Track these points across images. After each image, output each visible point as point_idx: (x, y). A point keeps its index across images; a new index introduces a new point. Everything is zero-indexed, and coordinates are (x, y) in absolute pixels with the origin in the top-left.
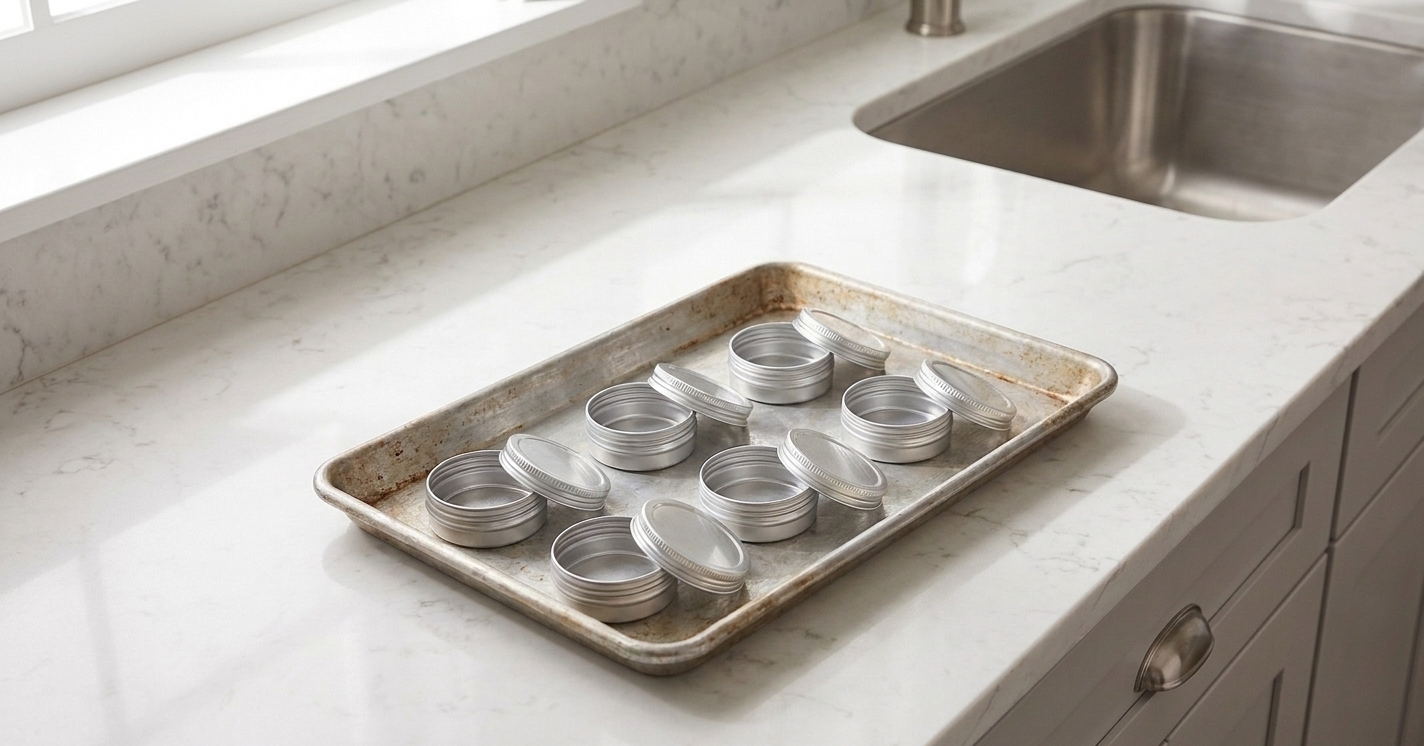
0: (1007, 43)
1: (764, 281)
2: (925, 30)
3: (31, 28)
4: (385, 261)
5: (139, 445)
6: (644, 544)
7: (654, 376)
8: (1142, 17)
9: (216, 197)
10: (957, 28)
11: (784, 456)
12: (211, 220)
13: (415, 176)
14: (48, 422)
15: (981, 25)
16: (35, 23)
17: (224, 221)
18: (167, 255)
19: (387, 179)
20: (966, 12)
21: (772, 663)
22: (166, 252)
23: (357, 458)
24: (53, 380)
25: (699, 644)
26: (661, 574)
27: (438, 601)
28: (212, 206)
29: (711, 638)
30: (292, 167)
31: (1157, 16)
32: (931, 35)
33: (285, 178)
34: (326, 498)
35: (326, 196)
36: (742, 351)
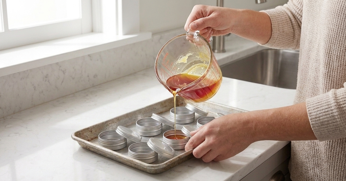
0: (236, 55)
1: (178, 99)
2: (216, 51)
3: (4, 31)
4: (87, 95)
5: (28, 131)
6: (151, 147)
7: (152, 116)
8: (270, 51)
9: (47, 75)
10: (224, 51)
11: (183, 131)
12: (46, 80)
13: (95, 76)
14: (6, 126)
15: (230, 51)
16: (5, 30)
17: (49, 81)
18: (35, 89)
19: (88, 76)
20: (226, 48)
21: (180, 172)
22: (35, 88)
23: (81, 131)
24: (6, 118)
25: (163, 165)
26: (155, 153)
27: (101, 161)
28: (46, 77)
29: (166, 164)
30: (66, 70)
31: (273, 51)
32: (217, 52)
33: (64, 72)
34: (75, 139)
35: (73, 79)
36: (173, 112)
